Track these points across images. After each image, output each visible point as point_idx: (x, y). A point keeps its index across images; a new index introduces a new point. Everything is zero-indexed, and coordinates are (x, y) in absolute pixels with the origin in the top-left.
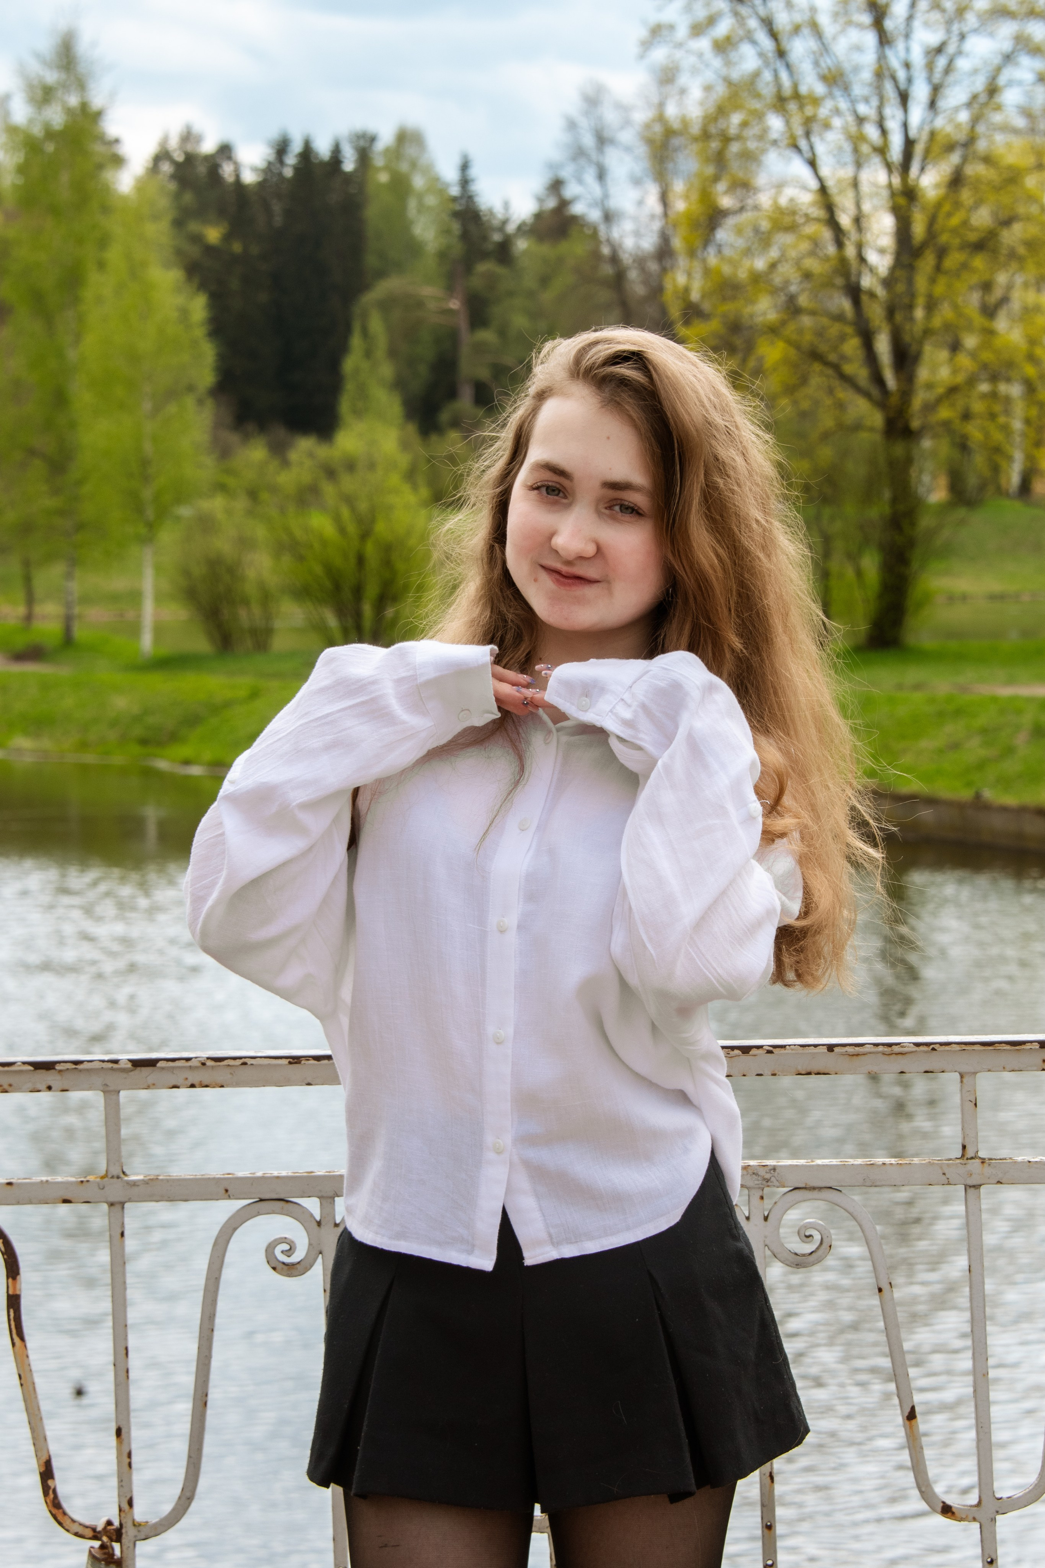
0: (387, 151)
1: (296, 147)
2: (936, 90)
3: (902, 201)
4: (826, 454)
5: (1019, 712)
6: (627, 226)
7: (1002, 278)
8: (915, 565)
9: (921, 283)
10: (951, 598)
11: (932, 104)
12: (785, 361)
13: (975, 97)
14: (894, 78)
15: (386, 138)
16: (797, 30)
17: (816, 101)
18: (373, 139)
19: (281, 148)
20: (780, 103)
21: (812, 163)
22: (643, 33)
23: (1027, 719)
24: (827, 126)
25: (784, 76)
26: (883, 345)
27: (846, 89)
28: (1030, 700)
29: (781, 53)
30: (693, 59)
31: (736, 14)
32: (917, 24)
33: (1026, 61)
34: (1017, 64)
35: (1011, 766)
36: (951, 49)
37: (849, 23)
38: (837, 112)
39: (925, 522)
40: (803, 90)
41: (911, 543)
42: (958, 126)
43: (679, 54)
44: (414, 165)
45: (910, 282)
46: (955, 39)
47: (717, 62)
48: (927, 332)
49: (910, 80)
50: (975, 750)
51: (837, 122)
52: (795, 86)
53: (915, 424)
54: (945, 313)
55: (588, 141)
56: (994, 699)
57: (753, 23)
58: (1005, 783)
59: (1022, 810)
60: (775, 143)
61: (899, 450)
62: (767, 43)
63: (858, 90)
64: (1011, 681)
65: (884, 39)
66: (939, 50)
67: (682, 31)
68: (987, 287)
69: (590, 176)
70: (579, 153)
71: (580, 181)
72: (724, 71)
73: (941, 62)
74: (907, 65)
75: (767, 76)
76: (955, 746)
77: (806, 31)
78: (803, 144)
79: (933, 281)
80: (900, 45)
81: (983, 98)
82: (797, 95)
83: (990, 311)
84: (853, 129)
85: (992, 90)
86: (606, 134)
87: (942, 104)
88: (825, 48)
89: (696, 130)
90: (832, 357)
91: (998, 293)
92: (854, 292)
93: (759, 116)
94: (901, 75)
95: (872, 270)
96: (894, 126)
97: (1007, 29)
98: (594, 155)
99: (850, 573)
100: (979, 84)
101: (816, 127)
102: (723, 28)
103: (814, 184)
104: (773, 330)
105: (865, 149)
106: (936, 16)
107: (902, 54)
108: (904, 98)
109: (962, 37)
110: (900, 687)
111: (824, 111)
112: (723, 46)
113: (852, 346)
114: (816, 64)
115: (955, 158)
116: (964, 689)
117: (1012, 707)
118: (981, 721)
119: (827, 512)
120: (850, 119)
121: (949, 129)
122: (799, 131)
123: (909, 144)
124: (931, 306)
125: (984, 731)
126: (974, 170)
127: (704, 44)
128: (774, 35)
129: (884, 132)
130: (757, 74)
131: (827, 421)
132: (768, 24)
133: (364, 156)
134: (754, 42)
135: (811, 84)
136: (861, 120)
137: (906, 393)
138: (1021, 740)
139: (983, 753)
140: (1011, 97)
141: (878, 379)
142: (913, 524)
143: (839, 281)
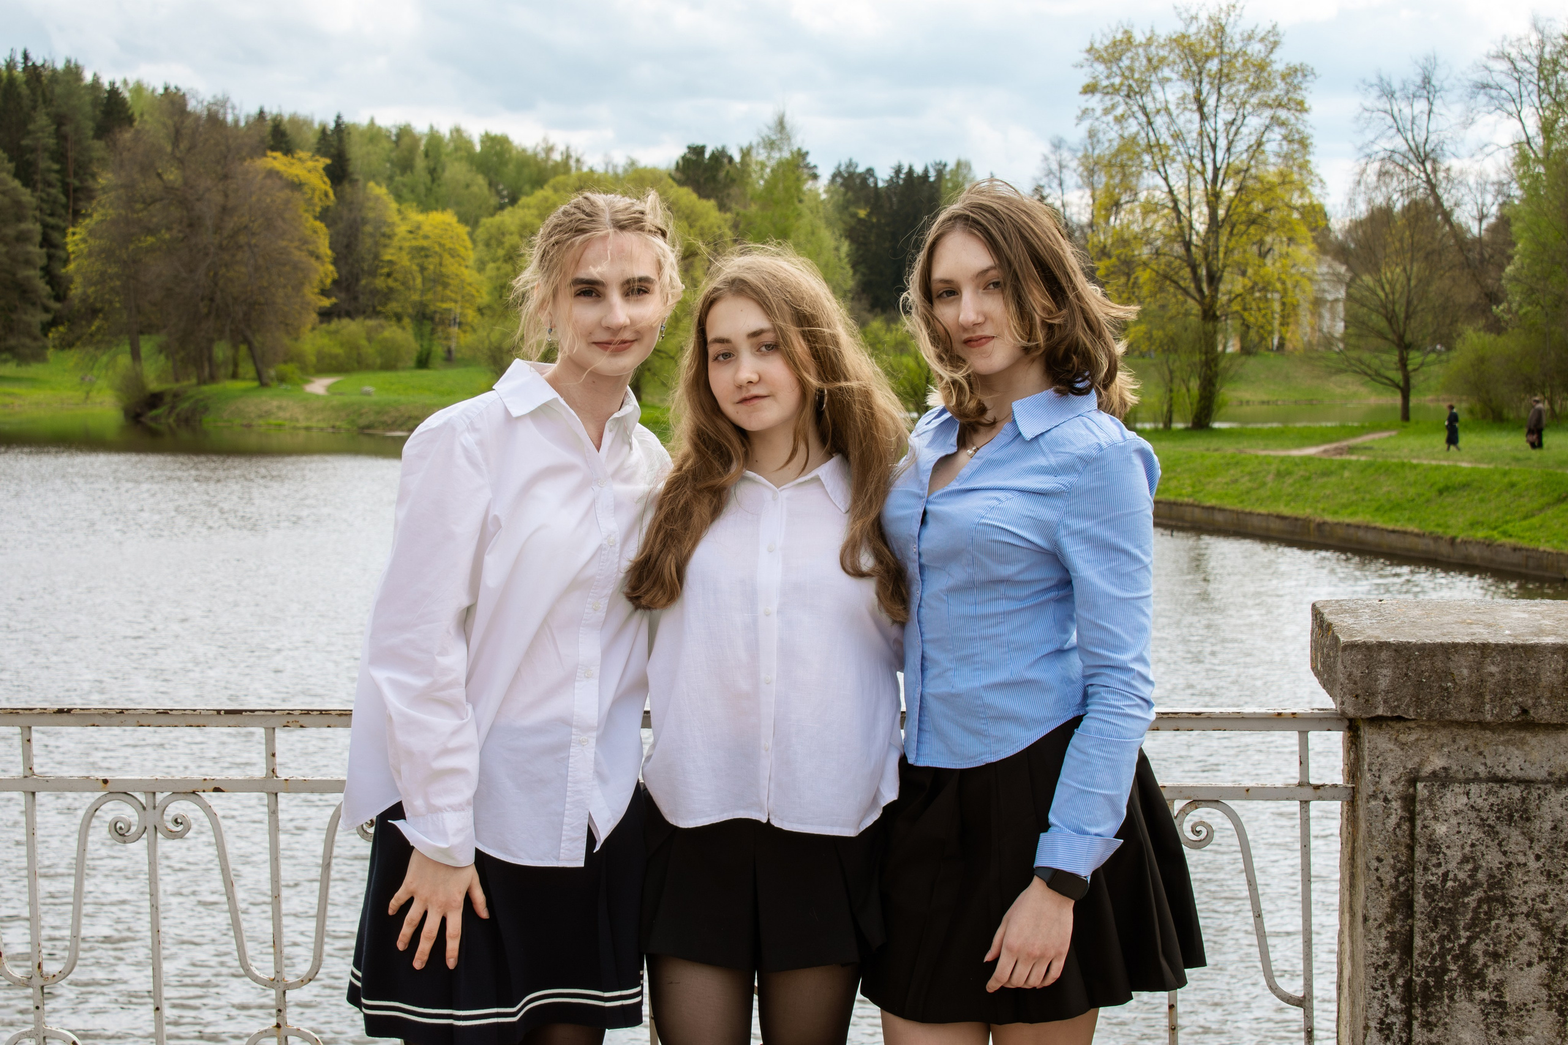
0: (952, 171)
1: (905, 170)
2: (1230, 144)
3: (1213, 199)
4: (1172, 328)
5: (1269, 464)
6: (1074, 210)
7: (1268, 239)
8: (1218, 386)
9: (1223, 239)
10: (1241, 403)
11: (1228, 150)
12: (1151, 279)
13: (1250, 146)
14: (1208, 136)
15: (951, 165)
16: (1158, 112)
17: (1168, 148)
18: (945, 165)
19: (898, 171)
20: (1149, 147)
21: (1166, 179)
22: (1079, 113)
23: (1273, 468)
24: (1173, 160)
25: (1151, 134)
26: (1203, 272)
27: (1184, 141)
28: (1275, 458)
29: (1150, 123)
30: (1104, 126)
31: (1127, 103)
32: (1220, 110)
33: (1276, 129)
34: (1272, 131)
35: (1264, 493)
36: (1238, 123)
37: (1185, 109)
38: (1179, 153)
39: (1223, 364)
40: (1161, 142)
41: (1216, 375)
42: (1242, 162)
43: (1097, 123)
44: (965, 177)
45: (1217, 239)
46: (1240, 117)
47: (1116, 128)
48: (1225, 266)
49: (1216, 139)
50: (1245, 483)
51: (1179, 158)
52: (1158, 140)
53: (1218, 313)
54: (1237, 256)
55: (1055, 167)
56: (1257, 457)
57: (1135, 108)
58: (1260, 501)
59: (1269, 515)
60: (1147, 168)
61: (1210, 327)
62: (1143, 119)
63: (1189, 143)
64: (1266, 448)
65: (1203, 117)
66: (1232, 123)
67: (1099, 112)
68: (1261, 243)
69: (1055, 184)
70: (1050, 173)
71: (1050, 187)
72: (1120, 132)
73: (1234, 129)
74: (1216, 131)
75: (1143, 134)
76: (1235, 481)
77: (1163, 112)
78: (1161, 169)
79: (1229, 240)
80: (1212, 121)
81: (1254, 147)
82: (1158, 144)
83: (1263, 255)
84: (1187, 162)
85: (1259, 144)
86: (1064, 163)
87: (1233, 150)
88: (1173, 121)
89: (1105, 162)
90: (1175, 278)
91: (1267, 246)
92: (1187, 245)
93: (1139, 156)
94: (1212, 135)
95: (1197, 233)
96: (1208, 161)
97: (1267, 113)
98: (1058, 174)
99: (1184, 390)
100: (1253, 140)
101: (1168, 161)
102: (1120, 111)
103: (1166, 189)
104: (1145, 265)
105: (1193, 172)
106: (1229, 106)
107: (1213, 125)
108: (1214, 147)
109: (1244, 117)
110: (1208, 450)
111: (1171, 153)
112: (1119, 120)
113: (1186, 272)
114: (1168, 129)
115: (1240, 177)
116: (1241, 452)
117: (1266, 461)
118: (1249, 469)
119: (1172, 357)
120: (1186, 156)
121: (1237, 162)
122: (1159, 163)
123: (1216, 170)
124: (1228, 252)
125: (1250, 474)
126: (1250, 183)
127: (1110, 118)
128: (1147, 115)
129: (1203, 164)
130: (1138, 133)
131: (1172, 311)
132: (1143, 109)
133: (940, 174)
134: (1136, 118)
135: (1166, 138)
136: (1191, 157)
137: (1214, 298)
138: (1269, 478)
139: (1250, 485)
140: (1270, 147)
141: (1200, 290)
142: (1216, 365)
143: (1179, 239)
